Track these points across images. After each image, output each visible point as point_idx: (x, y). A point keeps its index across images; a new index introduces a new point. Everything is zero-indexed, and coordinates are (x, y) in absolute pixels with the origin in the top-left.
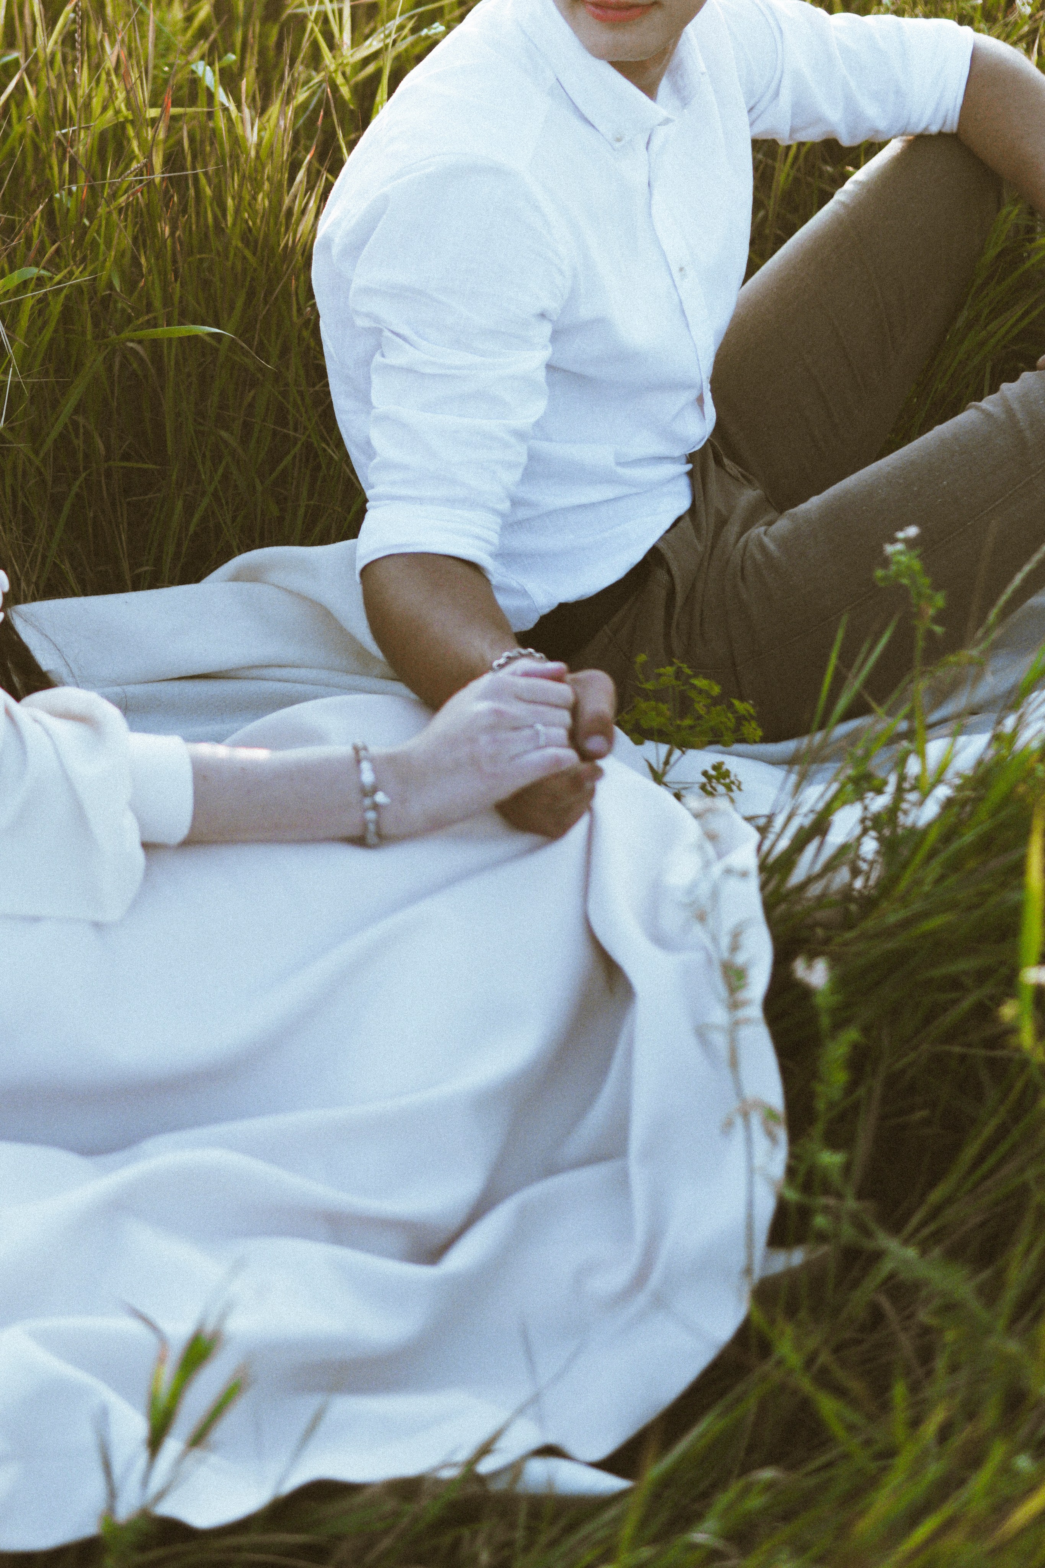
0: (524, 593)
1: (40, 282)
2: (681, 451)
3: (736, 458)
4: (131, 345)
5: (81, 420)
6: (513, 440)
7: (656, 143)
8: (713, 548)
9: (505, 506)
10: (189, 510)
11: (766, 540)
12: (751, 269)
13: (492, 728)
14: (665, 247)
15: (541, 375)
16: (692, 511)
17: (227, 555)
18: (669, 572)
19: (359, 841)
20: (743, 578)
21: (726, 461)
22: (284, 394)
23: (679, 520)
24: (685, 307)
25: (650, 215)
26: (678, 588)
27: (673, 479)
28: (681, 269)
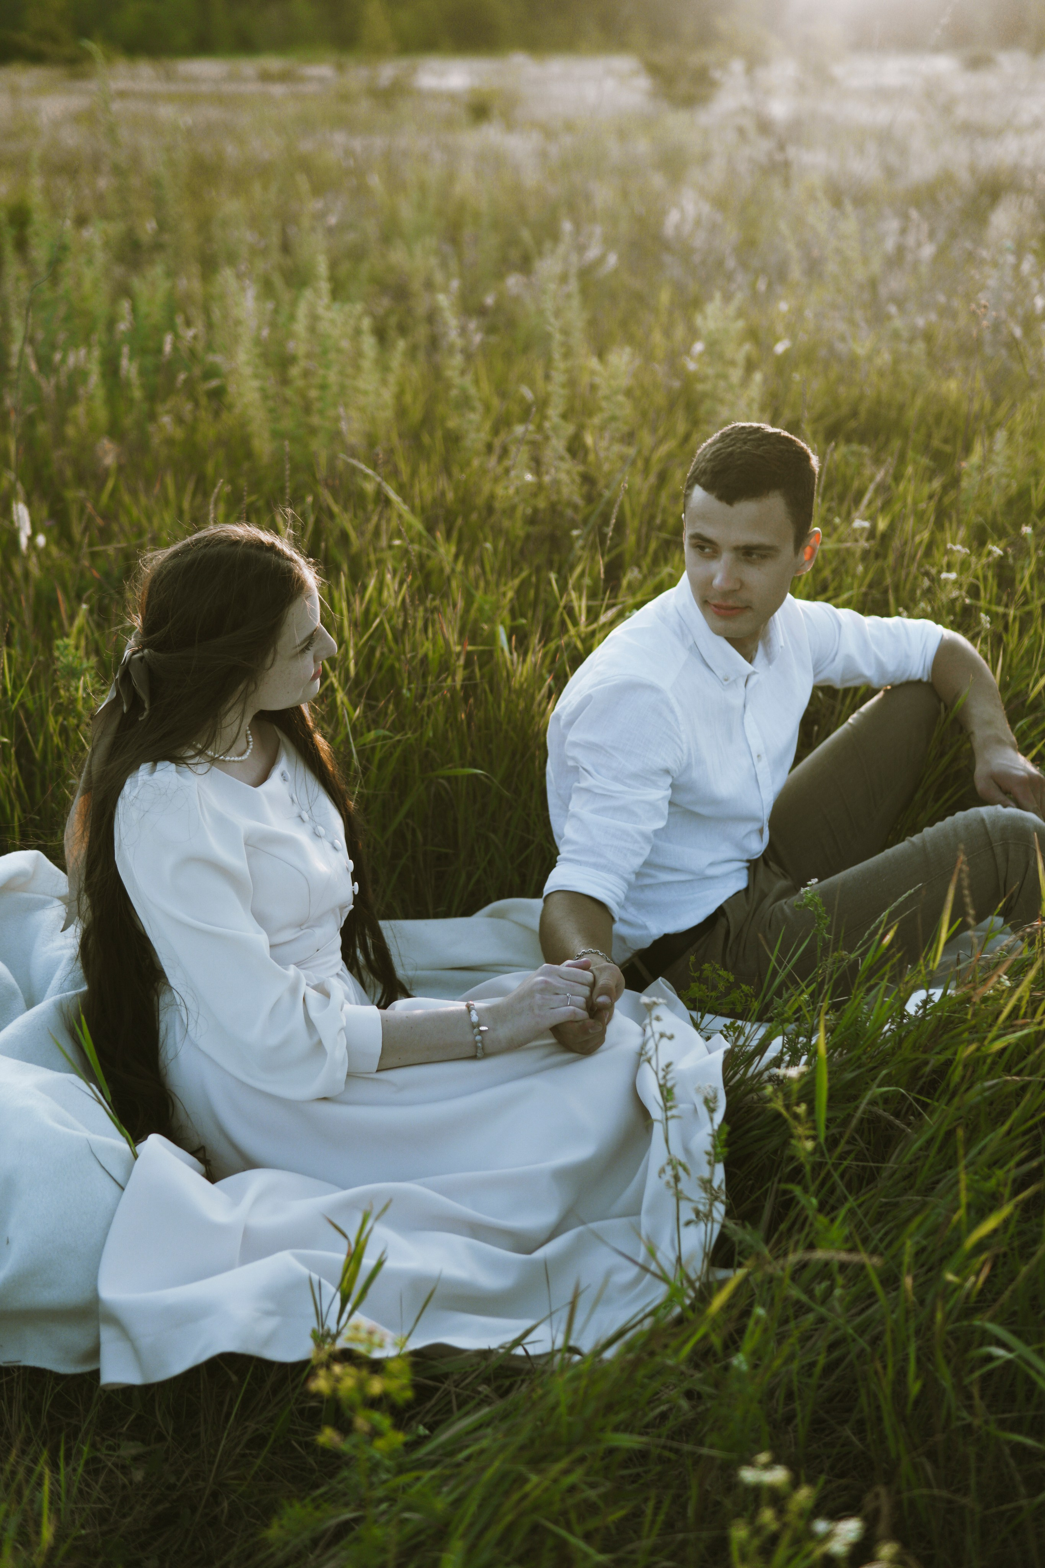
0: (645, 927)
1: (385, 738)
2: (746, 857)
3: (780, 864)
4: (441, 780)
5: (410, 821)
6: (639, 839)
7: (751, 683)
8: (756, 910)
9: (632, 878)
10: (469, 876)
11: (785, 907)
12: (798, 759)
13: (542, 991)
14: (750, 743)
15: (665, 808)
16: (747, 890)
17: (488, 902)
18: (727, 920)
19: (474, 1057)
20: (770, 926)
21: (771, 864)
22: (529, 815)
23: (738, 892)
24: (759, 778)
25: (743, 723)
26: (732, 929)
27: (738, 870)
28: (759, 756)
